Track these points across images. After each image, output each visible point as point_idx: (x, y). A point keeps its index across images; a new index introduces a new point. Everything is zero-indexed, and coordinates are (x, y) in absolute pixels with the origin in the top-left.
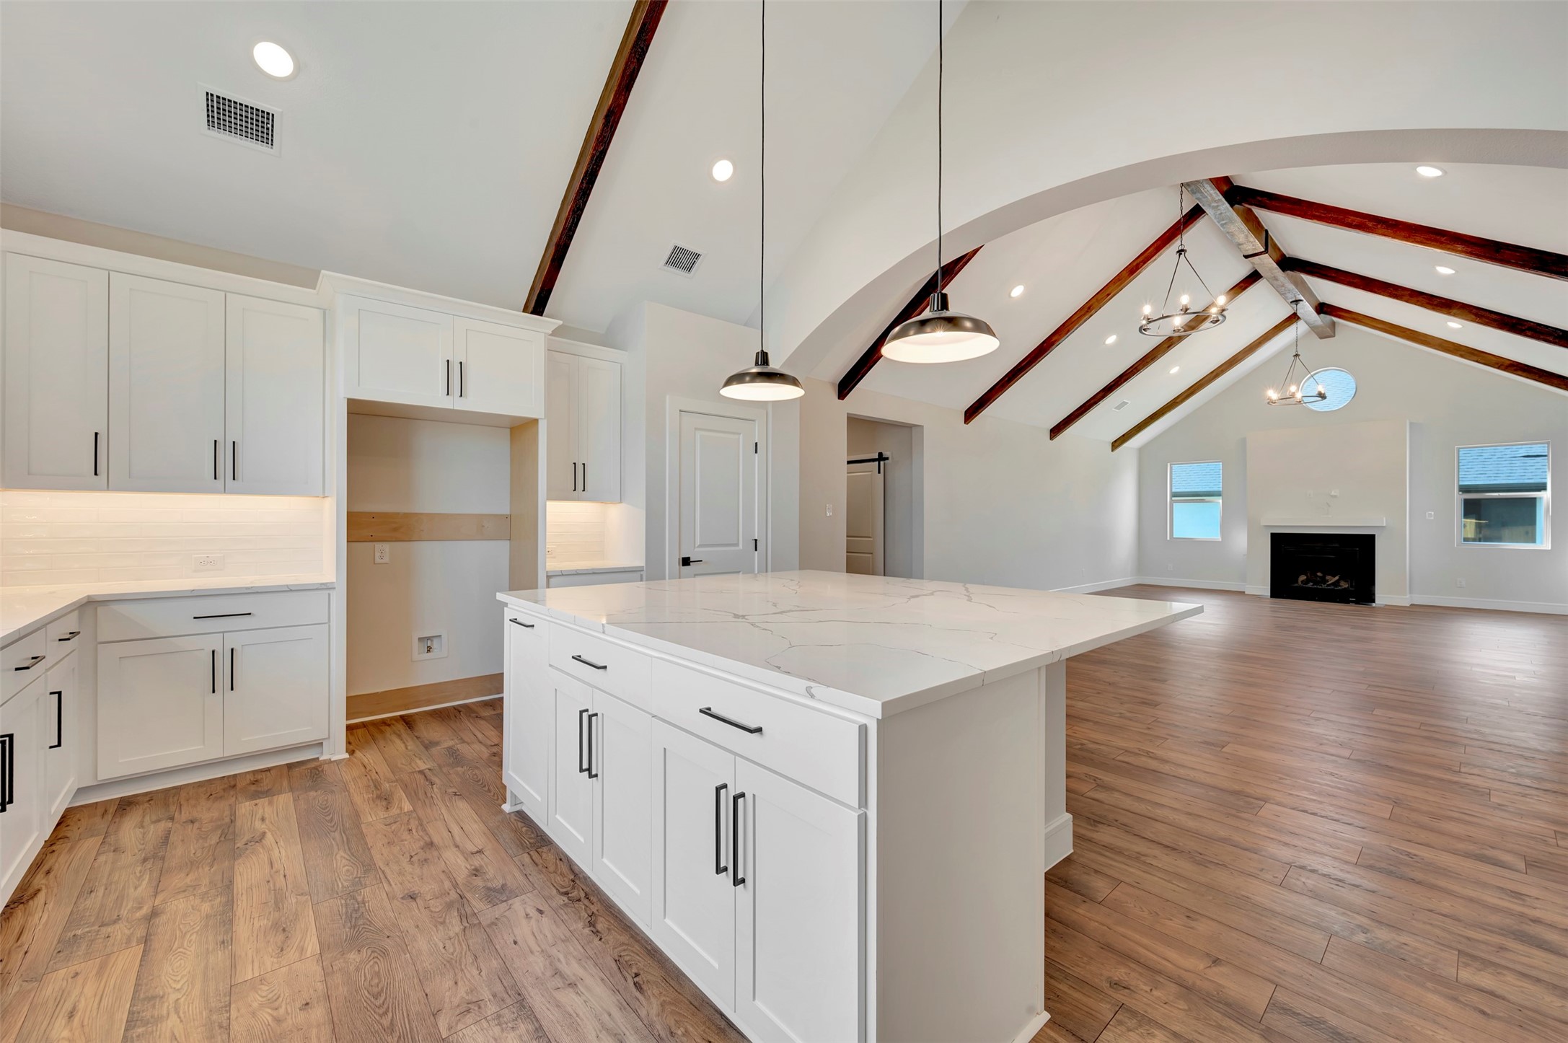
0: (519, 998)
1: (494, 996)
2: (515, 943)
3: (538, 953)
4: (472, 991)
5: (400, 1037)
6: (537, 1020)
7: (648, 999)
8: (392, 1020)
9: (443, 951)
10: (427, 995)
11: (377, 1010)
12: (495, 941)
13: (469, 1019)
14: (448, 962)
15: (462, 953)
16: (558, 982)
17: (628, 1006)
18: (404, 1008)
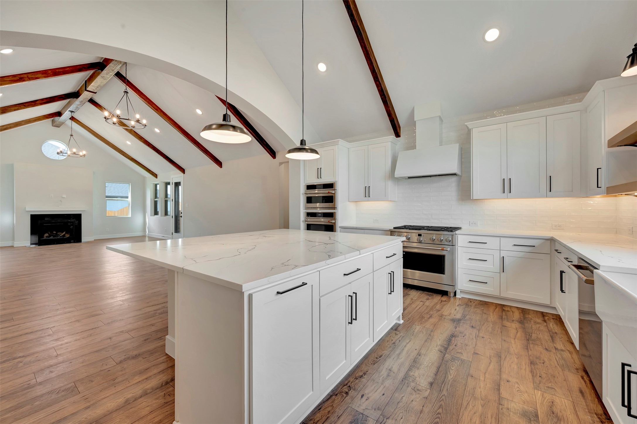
0: (404, 380)
1: (408, 387)
2: (383, 394)
3: (384, 385)
4: (411, 394)
5: (440, 402)
6: (407, 372)
7: (384, 354)
8: (439, 409)
9: (403, 418)
10: (423, 406)
11: (440, 417)
12: (387, 401)
13: (420, 388)
14: (407, 411)
15: (400, 409)
16: (392, 374)
17: (388, 356)
18: (432, 409)
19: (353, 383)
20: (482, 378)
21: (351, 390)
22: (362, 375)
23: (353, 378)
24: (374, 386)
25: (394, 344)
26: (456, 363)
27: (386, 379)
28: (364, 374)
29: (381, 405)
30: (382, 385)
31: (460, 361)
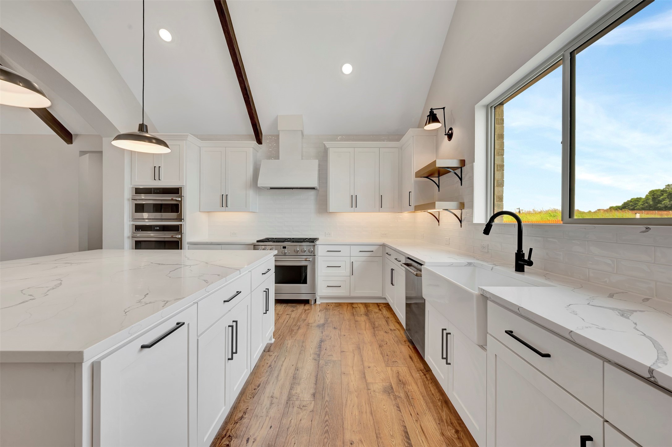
0: (288, 402)
1: (294, 407)
2: (271, 427)
4: (298, 413)
5: (325, 409)
6: (289, 392)
7: (261, 381)
8: (325, 417)
9: (296, 443)
10: (312, 421)
11: (329, 425)
12: (276, 432)
13: (304, 403)
14: (298, 433)
15: (291, 435)
16: (275, 400)
17: (267, 382)
18: (320, 419)
19: (233, 431)
20: (352, 372)
21: (233, 440)
22: (242, 416)
23: (231, 424)
24: (259, 421)
25: (270, 367)
26: (329, 366)
27: (270, 408)
28: (244, 414)
29: (271, 441)
30: (267, 417)
31: (332, 363)
